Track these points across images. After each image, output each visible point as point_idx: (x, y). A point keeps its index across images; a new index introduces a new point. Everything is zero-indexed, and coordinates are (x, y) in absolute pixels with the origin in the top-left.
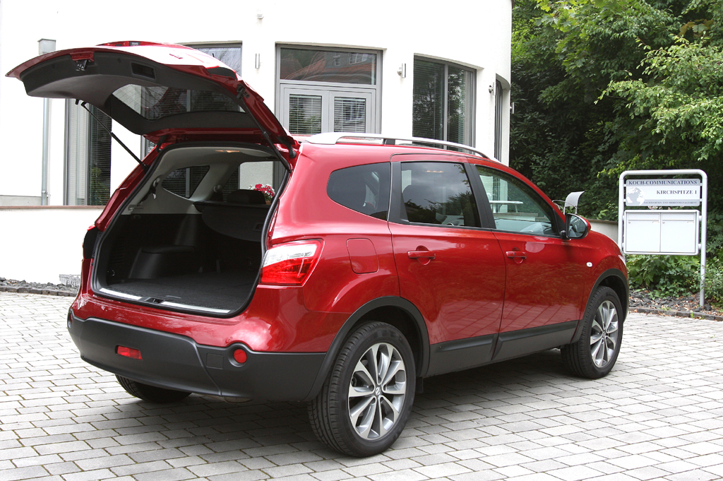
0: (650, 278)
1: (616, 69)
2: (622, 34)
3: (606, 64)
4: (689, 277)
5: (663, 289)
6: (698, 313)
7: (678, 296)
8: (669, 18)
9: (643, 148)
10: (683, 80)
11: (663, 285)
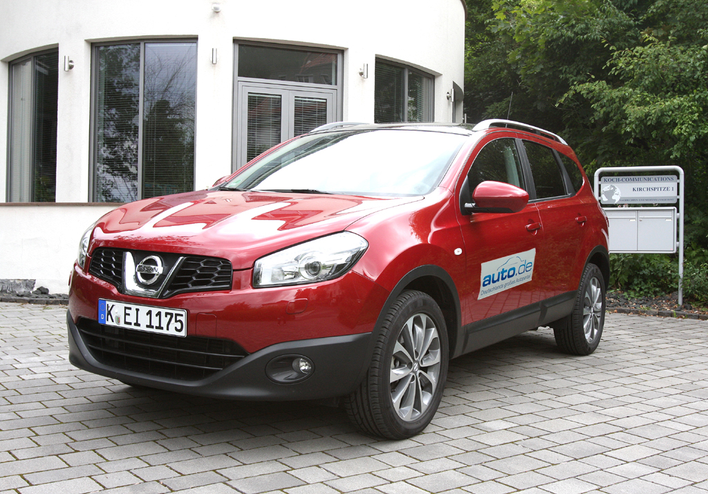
0: (625, 278)
1: (575, 73)
2: (585, 36)
3: (564, 69)
4: (663, 277)
5: (638, 289)
6: (680, 312)
7: (653, 296)
8: (632, 22)
9: (600, 152)
10: (651, 80)
11: (637, 285)
